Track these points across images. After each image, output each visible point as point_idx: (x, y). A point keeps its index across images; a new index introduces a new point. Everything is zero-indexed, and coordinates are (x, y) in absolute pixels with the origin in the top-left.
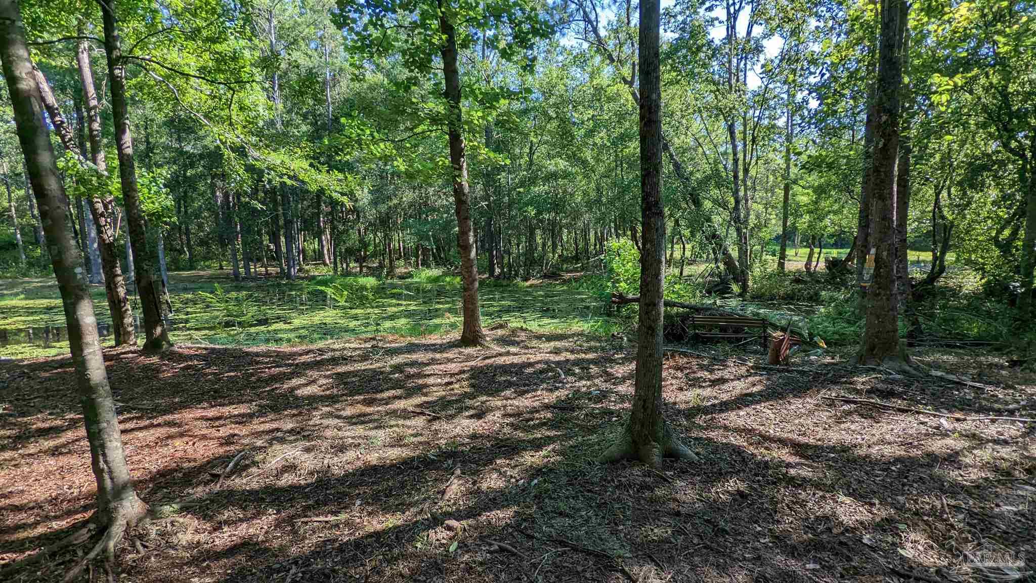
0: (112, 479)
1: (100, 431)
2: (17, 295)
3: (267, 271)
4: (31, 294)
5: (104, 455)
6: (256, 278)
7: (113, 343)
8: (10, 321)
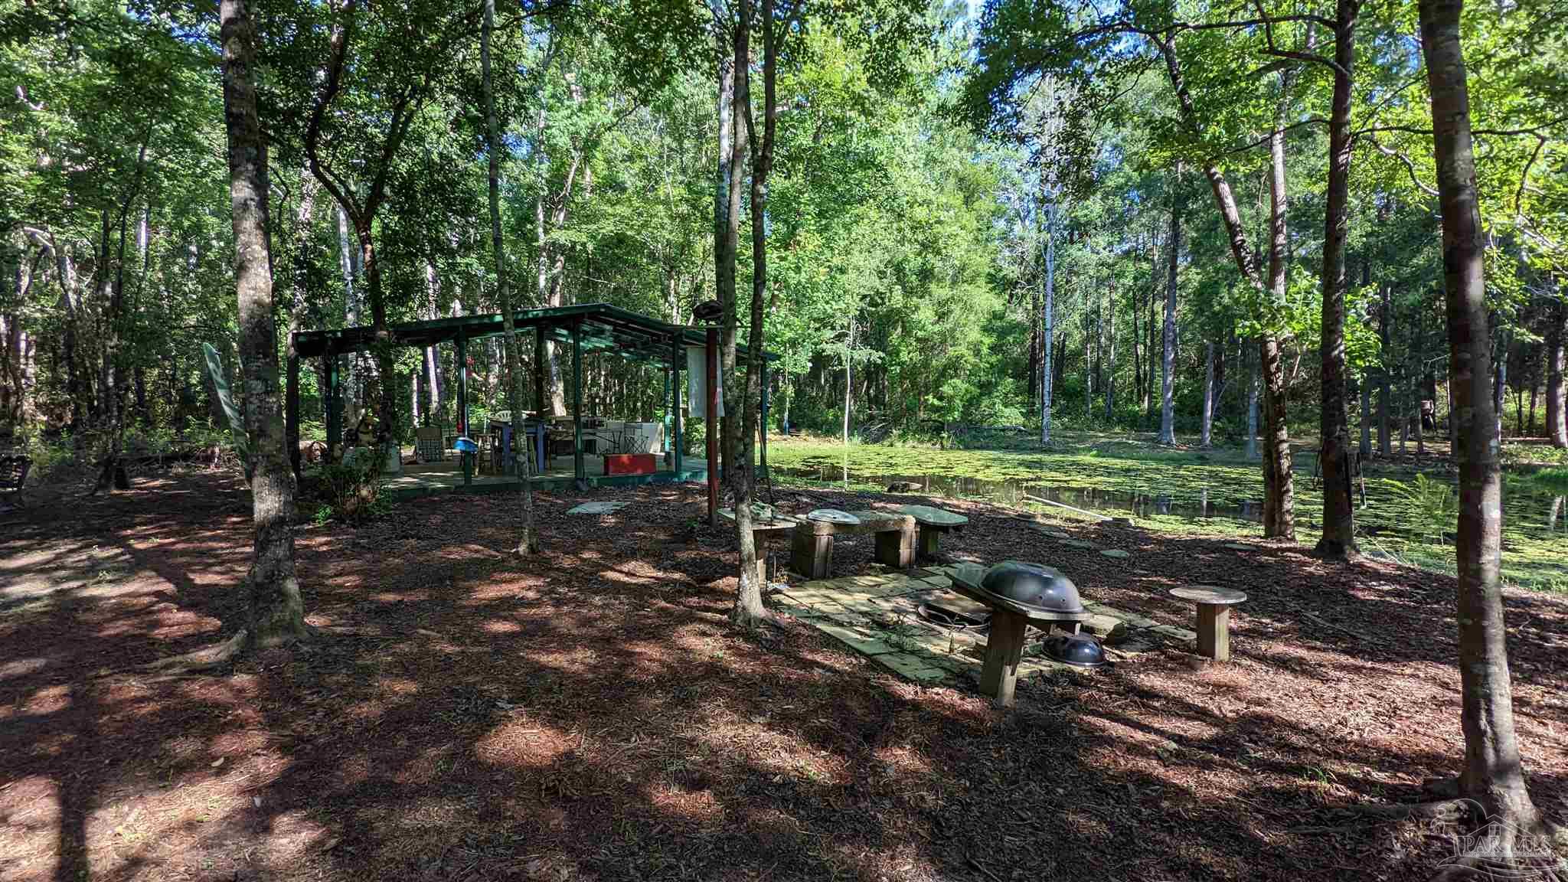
0: (1497, 751)
1: (1486, 676)
2: (1090, 450)
3: (1421, 446)
4: (1103, 450)
5: (1489, 712)
6: (1400, 457)
7: (1262, 533)
8: (1096, 479)
